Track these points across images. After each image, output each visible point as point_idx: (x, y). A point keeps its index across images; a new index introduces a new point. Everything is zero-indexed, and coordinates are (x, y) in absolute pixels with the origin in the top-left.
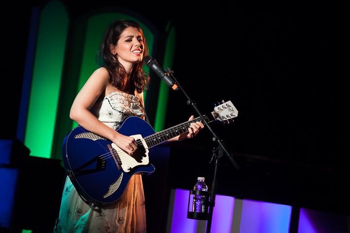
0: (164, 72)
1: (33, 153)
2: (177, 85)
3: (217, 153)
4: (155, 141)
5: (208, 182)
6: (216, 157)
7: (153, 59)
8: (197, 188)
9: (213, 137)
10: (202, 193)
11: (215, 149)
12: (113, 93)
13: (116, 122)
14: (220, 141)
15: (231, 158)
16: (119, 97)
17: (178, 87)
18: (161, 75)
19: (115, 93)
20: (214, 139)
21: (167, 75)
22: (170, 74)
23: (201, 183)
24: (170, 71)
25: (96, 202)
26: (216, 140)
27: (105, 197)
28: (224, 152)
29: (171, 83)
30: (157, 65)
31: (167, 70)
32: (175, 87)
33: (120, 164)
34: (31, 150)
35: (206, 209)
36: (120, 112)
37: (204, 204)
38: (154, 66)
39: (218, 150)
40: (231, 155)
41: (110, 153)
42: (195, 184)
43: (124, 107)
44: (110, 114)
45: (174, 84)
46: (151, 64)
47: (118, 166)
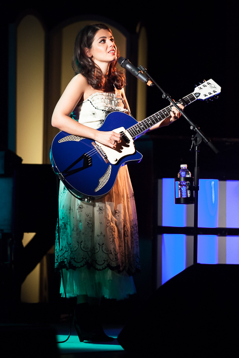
0: (138, 70)
1: (25, 161)
2: (151, 81)
3: (196, 140)
4: (138, 130)
5: (190, 168)
6: (195, 144)
7: (126, 60)
8: (180, 175)
9: (190, 125)
10: (186, 179)
11: (193, 137)
12: (94, 95)
13: (100, 121)
14: (198, 129)
15: (209, 144)
16: (101, 97)
17: (153, 83)
18: (135, 74)
19: (95, 94)
20: (192, 128)
21: (141, 73)
22: (144, 72)
23: (184, 170)
24: (143, 69)
25: (89, 197)
26: (194, 128)
27: (97, 190)
28: (203, 139)
29: (145, 80)
30: (130, 65)
31: (140, 68)
32: (150, 83)
33: (106, 158)
34: (23, 158)
35: (192, 193)
36: (103, 110)
37: (189, 189)
38: (128, 66)
39: (196, 138)
40: (209, 141)
41: (95, 149)
42: (179, 171)
43: (106, 105)
44: (94, 114)
45: (148, 80)
46: (125, 64)
47: (105, 160)
